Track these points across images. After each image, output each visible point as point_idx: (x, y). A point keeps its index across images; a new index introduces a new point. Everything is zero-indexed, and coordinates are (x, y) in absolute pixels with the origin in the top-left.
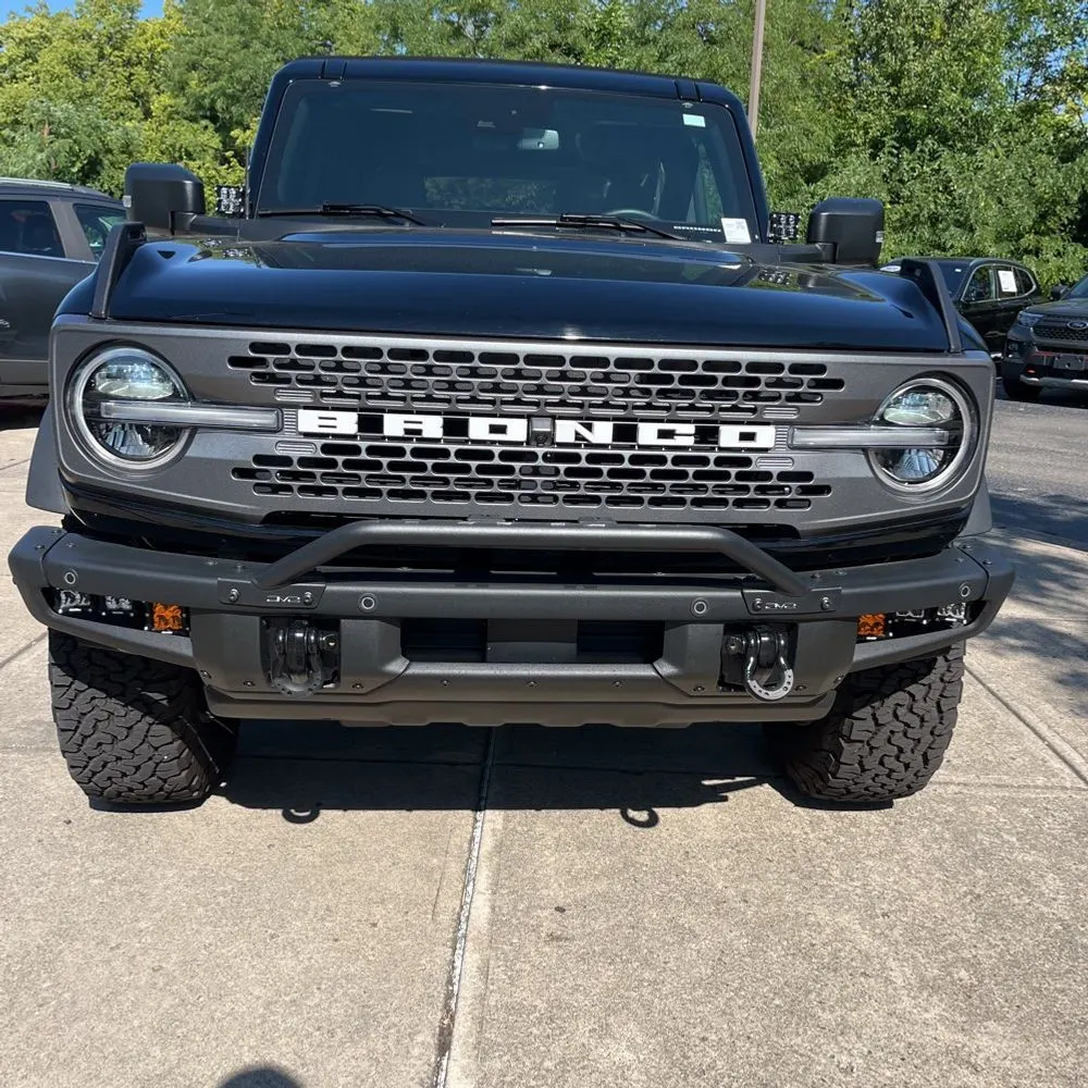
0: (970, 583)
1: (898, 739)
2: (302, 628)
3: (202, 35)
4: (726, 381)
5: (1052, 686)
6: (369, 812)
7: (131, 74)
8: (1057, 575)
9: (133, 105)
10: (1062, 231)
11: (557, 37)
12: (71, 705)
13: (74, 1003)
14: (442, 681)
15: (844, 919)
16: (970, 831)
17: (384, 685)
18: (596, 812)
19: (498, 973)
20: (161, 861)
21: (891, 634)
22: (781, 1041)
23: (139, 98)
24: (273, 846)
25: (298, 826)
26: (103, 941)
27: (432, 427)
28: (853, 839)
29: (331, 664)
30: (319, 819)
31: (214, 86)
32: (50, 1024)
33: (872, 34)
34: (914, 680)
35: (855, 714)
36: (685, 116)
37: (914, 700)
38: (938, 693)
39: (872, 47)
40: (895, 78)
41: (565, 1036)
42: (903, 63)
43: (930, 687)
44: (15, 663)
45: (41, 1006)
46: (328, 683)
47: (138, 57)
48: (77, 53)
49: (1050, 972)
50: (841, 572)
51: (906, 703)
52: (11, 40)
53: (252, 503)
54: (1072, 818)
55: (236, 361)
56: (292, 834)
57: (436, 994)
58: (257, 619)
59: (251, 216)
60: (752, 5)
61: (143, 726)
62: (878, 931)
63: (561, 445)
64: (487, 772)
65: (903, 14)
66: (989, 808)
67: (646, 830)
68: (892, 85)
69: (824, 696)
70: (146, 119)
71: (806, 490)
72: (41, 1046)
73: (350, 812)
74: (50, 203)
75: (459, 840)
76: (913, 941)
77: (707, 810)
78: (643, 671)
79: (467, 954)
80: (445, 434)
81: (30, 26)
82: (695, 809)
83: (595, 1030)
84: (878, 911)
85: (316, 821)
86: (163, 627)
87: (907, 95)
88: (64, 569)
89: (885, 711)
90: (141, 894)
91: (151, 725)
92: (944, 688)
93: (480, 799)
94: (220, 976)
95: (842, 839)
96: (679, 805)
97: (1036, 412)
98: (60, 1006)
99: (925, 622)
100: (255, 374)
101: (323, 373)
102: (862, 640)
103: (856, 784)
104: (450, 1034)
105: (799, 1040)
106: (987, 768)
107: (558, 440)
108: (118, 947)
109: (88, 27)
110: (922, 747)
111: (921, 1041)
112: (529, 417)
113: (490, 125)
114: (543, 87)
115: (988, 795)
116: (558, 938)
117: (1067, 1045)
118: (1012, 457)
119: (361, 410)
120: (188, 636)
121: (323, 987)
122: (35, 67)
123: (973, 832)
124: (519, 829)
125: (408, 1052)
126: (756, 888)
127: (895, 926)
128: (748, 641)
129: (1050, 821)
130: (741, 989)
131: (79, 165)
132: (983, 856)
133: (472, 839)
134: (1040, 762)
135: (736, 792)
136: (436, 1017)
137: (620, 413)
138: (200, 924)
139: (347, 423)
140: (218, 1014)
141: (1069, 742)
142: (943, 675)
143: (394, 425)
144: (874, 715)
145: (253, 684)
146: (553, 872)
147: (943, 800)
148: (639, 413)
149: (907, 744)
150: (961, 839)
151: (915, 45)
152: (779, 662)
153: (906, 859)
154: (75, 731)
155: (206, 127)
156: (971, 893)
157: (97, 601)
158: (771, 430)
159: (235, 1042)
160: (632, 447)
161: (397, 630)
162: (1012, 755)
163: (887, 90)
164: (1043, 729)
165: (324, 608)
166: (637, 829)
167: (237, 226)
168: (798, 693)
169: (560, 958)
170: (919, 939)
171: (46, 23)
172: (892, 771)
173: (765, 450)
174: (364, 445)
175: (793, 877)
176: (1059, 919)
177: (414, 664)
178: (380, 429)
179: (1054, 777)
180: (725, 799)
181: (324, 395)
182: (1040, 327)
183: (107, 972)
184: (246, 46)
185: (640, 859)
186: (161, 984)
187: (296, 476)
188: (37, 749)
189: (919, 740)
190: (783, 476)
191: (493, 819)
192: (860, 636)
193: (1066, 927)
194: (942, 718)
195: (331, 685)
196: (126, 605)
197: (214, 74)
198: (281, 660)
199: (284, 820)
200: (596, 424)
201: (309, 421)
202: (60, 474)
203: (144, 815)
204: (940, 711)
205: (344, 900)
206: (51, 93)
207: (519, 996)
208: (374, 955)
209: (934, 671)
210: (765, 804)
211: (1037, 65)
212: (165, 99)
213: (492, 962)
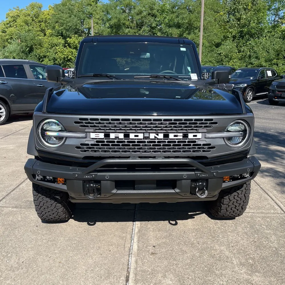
0: (250, 168)
1: (235, 204)
2: (92, 183)
3: (58, 14)
4: (189, 124)
5: (277, 186)
6: (108, 222)
7: (41, 25)
8: (279, 155)
9: (41, 32)
10: (283, 58)
11: (150, 12)
12: (38, 199)
13: (42, 271)
14: (125, 195)
15: (222, 248)
16: (254, 225)
17: (112, 195)
18: (163, 222)
19: (140, 263)
20: (59, 236)
21: (231, 180)
22: (206, 278)
23: (43, 31)
24: (85, 231)
25: (91, 226)
26: (47, 256)
27: (121, 136)
28: (225, 228)
29: (99, 191)
30: (96, 224)
31: (62, 28)
32: (36, 276)
33: (233, 8)
34: (238, 190)
35: (224, 198)
36: (181, 48)
37: (239, 194)
38: (245, 192)
39: (232, 12)
40: (239, 20)
41: (155, 278)
42: (241, 16)
43: (242, 191)
44: (21, 186)
45: (34, 271)
46: (98, 195)
47: (42, 20)
48: (27, 20)
49: (272, 260)
50: (219, 166)
51: (237, 195)
52: (9, 17)
53: (80, 154)
54: (279, 221)
55: (76, 122)
56: (90, 228)
57: (125, 268)
58: (82, 181)
59: (76, 78)
60: (201, 2)
61: (55, 204)
62: (230, 251)
63: (151, 139)
64: (136, 211)
65: (241, 3)
66: (259, 219)
67: (175, 226)
68: (238, 21)
69: (216, 195)
70: (45, 36)
71: (209, 148)
72: (35, 281)
73: (103, 222)
74: (23, 65)
75: (129, 230)
76: (239, 253)
77: (189, 221)
78: (172, 191)
79: (132, 258)
80: (124, 137)
81: (15, 13)
82: (187, 220)
83: (163, 276)
84: (231, 246)
85: (95, 225)
86: (60, 182)
87: (242, 24)
88: (37, 170)
89: (231, 197)
90: (55, 244)
91: (56, 204)
92: (246, 191)
93: (134, 219)
94: (75, 264)
95: (223, 227)
96: (183, 220)
97: (277, 108)
98: (38, 271)
99: (239, 177)
100: (80, 125)
101: (96, 125)
102: (224, 182)
103: (225, 214)
104: (129, 277)
105: (211, 278)
106: (259, 208)
107: (150, 138)
108: (51, 257)
109: (29, 13)
110: (241, 205)
111: (240, 278)
112: (144, 133)
113: (133, 53)
114: (146, 43)
115: (259, 215)
116: (154, 254)
117: (275, 278)
118: (270, 121)
119: (105, 133)
120: (65, 185)
121: (99, 266)
122: (16, 24)
123: (255, 225)
124: (144, 226)
125: (119, 282)
126: (201, 240)
127: (235, 249)
128: (197, 184)
129: (274, 222)
130: (197, 266)
131: (28, 49)
132: (257, 231)
133: (133, 229)
134: (273, 207)
135: (197, 216)
136: (125, 273)
137: (165, 131)
138: (70, 251)
139: (102, 136)
140: (75, 273)
141: (280, 201)
142: (245, 188)
143: (112, 136)
144: (229, 198)
145: (81, 196)
146: (152, 237)
147: (248, 217)
148: (169, 131)
149: (237, 205)
150: (252, 227)
151: (244, 11)
152: (204, 189)
153: (238, 233)
154: (39, 205)
155: (60, 38)
156: (254, 241)
157: (45, 177)
158: (200, 134)
159: (79, 280)
160: (168, 139)
161: (114, 183)
162: (265, 205)
163: (237, 23)
164: (274, 198)
165: (97, 179)
166: (172, 226)
167: (73, 81)
168: (209, 195)
169: (154, 259)
170: (240, 253)
171: (18, 12)
172: (234, 211)
173: (199, 139)
174: (105, 140)
175: (210, 237)
176: (275, 247)
177: (118, 191)
178: (109, 137)
179: (276, 210)
180: (194, 218)
181: (96, 129)
182: (278, 86)
183: (49, 263)
184: (70, 17)
185: (173, 233)
186: (61, 266)
187: (90, 148)
188: (28, 208)
189: (240, 204)
190: (204, 145)
191: (138, 224)
192: (223, 181)
193: (276, 249)
194: (246, 198)
195: (99, 196)
196: (51, 178)
197: (62, 24)
198: (88, 191)
199: (87, 225)
200: (159, 134)
201: (93, 135)
202: (36, 148)
203: (54, 224)
204: (245, 197)
205: (103, 245)
206: (20, 30)
207: (145, 268)
208: (110, 258)
209: (243, 187)
210: (204, 219)
211: (276, 15)
212: (50, 31)
213: (138, 260)
